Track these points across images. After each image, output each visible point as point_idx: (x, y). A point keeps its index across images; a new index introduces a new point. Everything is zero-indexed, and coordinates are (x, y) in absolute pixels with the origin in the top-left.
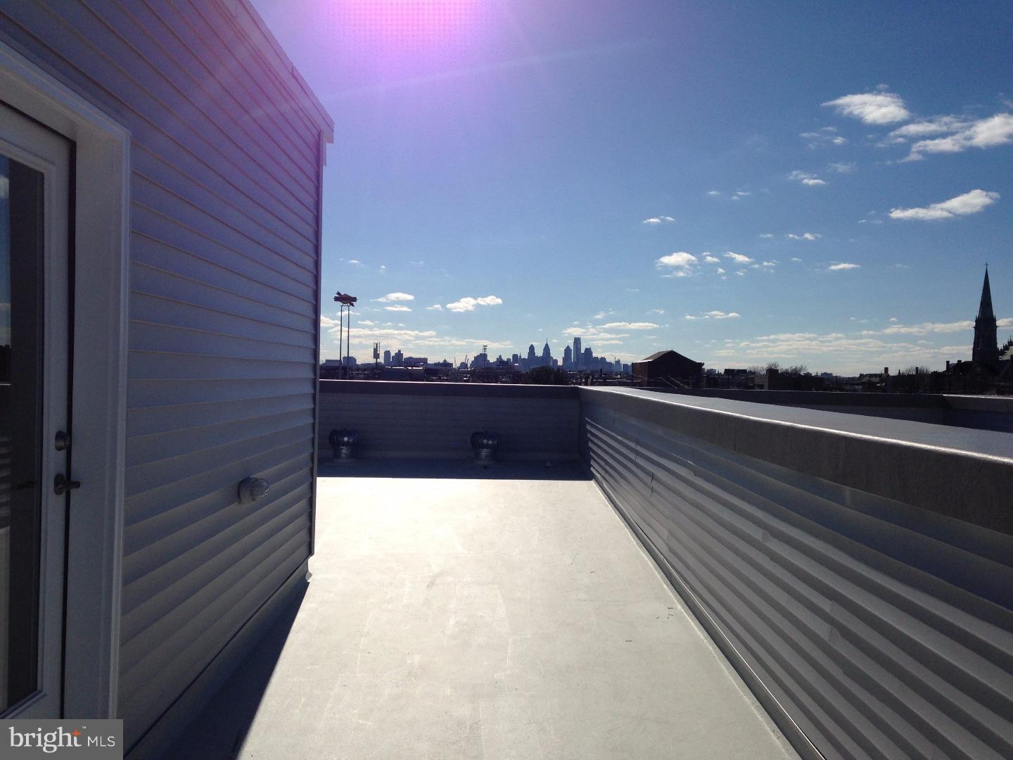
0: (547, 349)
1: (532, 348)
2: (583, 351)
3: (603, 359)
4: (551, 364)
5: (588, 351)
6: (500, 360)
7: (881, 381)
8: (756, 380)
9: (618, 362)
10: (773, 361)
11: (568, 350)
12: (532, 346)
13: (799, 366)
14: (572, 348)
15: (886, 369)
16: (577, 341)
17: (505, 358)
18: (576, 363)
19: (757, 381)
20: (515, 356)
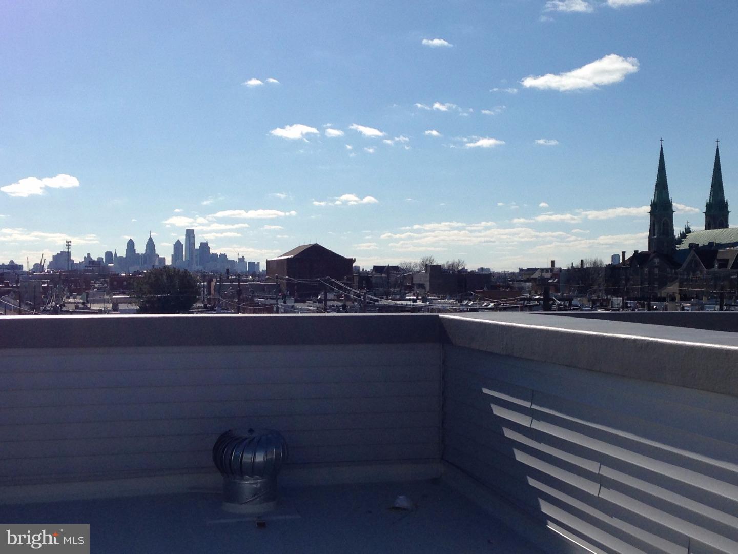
0: (151, 244)
1: (131, 244)
2: (197, 246)
3: (224, 256)
4: (157, 263)
5: (205, 246)
6: (89, 260)
7: (553, 277)
8: (414, 279)
9: (242, 260)
10: (428, 256)
11: (178, 246)
12: (131, 240)
13: (456, 261)
14: (183, 242)
15: (553, 262)
16: (190, 234)
17: (95, 258)
18: (189, 262)
19: (416, 281)
20: (109, 255)
